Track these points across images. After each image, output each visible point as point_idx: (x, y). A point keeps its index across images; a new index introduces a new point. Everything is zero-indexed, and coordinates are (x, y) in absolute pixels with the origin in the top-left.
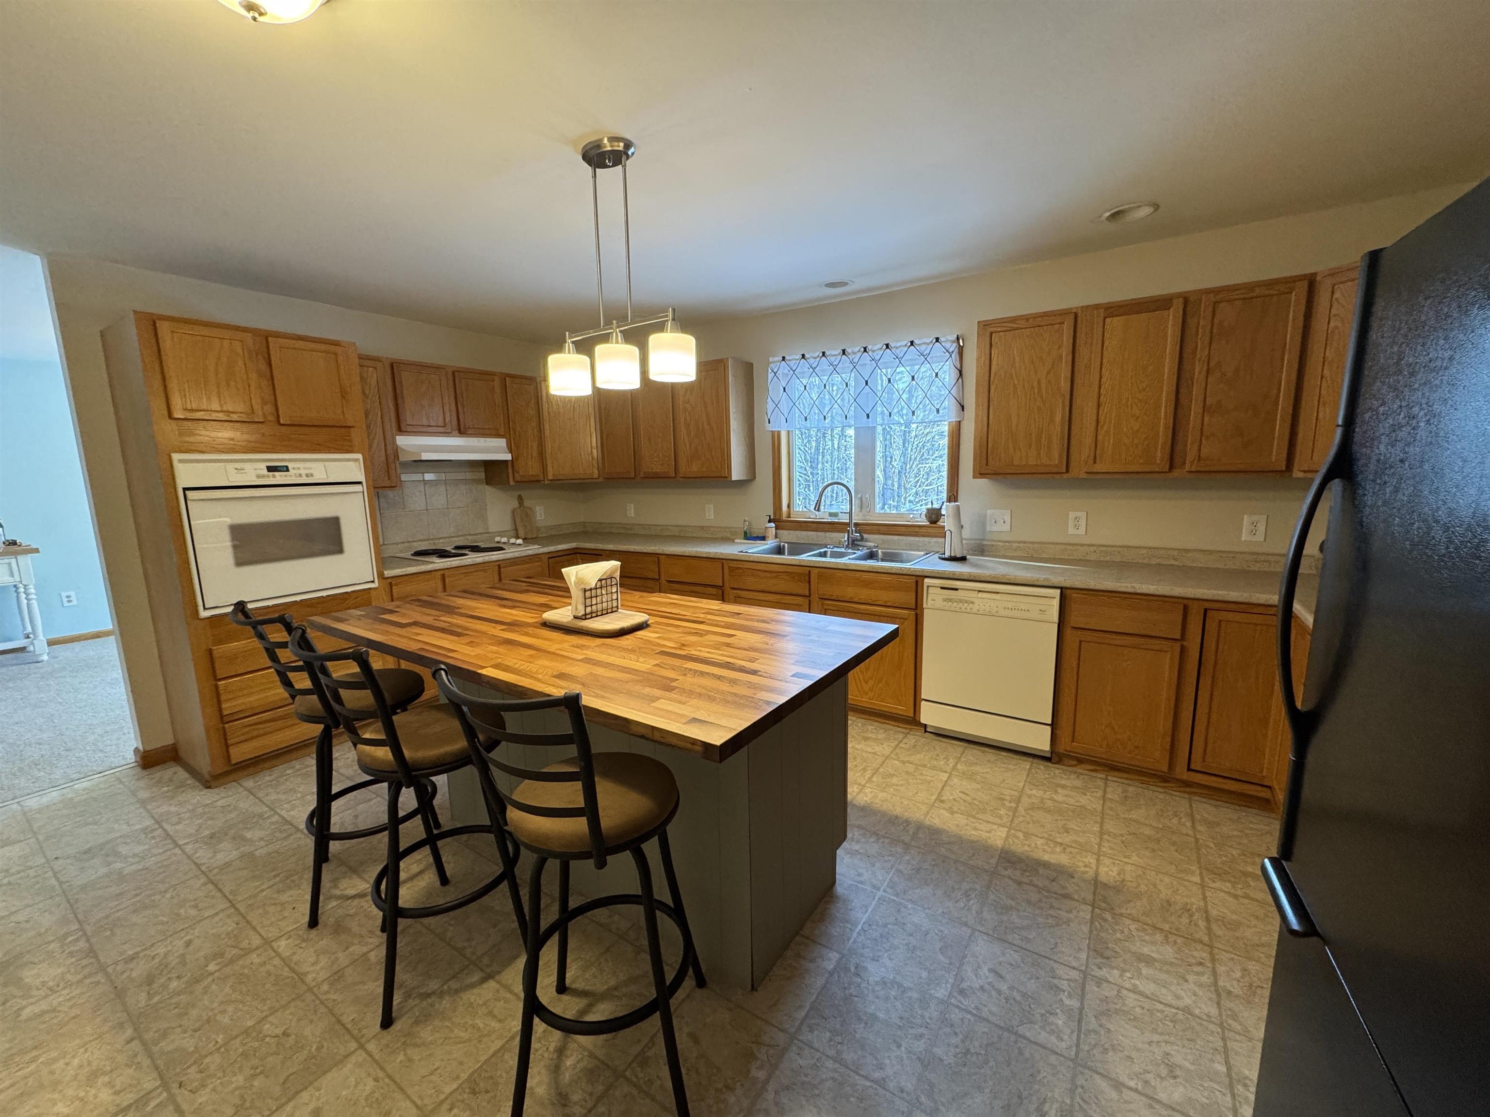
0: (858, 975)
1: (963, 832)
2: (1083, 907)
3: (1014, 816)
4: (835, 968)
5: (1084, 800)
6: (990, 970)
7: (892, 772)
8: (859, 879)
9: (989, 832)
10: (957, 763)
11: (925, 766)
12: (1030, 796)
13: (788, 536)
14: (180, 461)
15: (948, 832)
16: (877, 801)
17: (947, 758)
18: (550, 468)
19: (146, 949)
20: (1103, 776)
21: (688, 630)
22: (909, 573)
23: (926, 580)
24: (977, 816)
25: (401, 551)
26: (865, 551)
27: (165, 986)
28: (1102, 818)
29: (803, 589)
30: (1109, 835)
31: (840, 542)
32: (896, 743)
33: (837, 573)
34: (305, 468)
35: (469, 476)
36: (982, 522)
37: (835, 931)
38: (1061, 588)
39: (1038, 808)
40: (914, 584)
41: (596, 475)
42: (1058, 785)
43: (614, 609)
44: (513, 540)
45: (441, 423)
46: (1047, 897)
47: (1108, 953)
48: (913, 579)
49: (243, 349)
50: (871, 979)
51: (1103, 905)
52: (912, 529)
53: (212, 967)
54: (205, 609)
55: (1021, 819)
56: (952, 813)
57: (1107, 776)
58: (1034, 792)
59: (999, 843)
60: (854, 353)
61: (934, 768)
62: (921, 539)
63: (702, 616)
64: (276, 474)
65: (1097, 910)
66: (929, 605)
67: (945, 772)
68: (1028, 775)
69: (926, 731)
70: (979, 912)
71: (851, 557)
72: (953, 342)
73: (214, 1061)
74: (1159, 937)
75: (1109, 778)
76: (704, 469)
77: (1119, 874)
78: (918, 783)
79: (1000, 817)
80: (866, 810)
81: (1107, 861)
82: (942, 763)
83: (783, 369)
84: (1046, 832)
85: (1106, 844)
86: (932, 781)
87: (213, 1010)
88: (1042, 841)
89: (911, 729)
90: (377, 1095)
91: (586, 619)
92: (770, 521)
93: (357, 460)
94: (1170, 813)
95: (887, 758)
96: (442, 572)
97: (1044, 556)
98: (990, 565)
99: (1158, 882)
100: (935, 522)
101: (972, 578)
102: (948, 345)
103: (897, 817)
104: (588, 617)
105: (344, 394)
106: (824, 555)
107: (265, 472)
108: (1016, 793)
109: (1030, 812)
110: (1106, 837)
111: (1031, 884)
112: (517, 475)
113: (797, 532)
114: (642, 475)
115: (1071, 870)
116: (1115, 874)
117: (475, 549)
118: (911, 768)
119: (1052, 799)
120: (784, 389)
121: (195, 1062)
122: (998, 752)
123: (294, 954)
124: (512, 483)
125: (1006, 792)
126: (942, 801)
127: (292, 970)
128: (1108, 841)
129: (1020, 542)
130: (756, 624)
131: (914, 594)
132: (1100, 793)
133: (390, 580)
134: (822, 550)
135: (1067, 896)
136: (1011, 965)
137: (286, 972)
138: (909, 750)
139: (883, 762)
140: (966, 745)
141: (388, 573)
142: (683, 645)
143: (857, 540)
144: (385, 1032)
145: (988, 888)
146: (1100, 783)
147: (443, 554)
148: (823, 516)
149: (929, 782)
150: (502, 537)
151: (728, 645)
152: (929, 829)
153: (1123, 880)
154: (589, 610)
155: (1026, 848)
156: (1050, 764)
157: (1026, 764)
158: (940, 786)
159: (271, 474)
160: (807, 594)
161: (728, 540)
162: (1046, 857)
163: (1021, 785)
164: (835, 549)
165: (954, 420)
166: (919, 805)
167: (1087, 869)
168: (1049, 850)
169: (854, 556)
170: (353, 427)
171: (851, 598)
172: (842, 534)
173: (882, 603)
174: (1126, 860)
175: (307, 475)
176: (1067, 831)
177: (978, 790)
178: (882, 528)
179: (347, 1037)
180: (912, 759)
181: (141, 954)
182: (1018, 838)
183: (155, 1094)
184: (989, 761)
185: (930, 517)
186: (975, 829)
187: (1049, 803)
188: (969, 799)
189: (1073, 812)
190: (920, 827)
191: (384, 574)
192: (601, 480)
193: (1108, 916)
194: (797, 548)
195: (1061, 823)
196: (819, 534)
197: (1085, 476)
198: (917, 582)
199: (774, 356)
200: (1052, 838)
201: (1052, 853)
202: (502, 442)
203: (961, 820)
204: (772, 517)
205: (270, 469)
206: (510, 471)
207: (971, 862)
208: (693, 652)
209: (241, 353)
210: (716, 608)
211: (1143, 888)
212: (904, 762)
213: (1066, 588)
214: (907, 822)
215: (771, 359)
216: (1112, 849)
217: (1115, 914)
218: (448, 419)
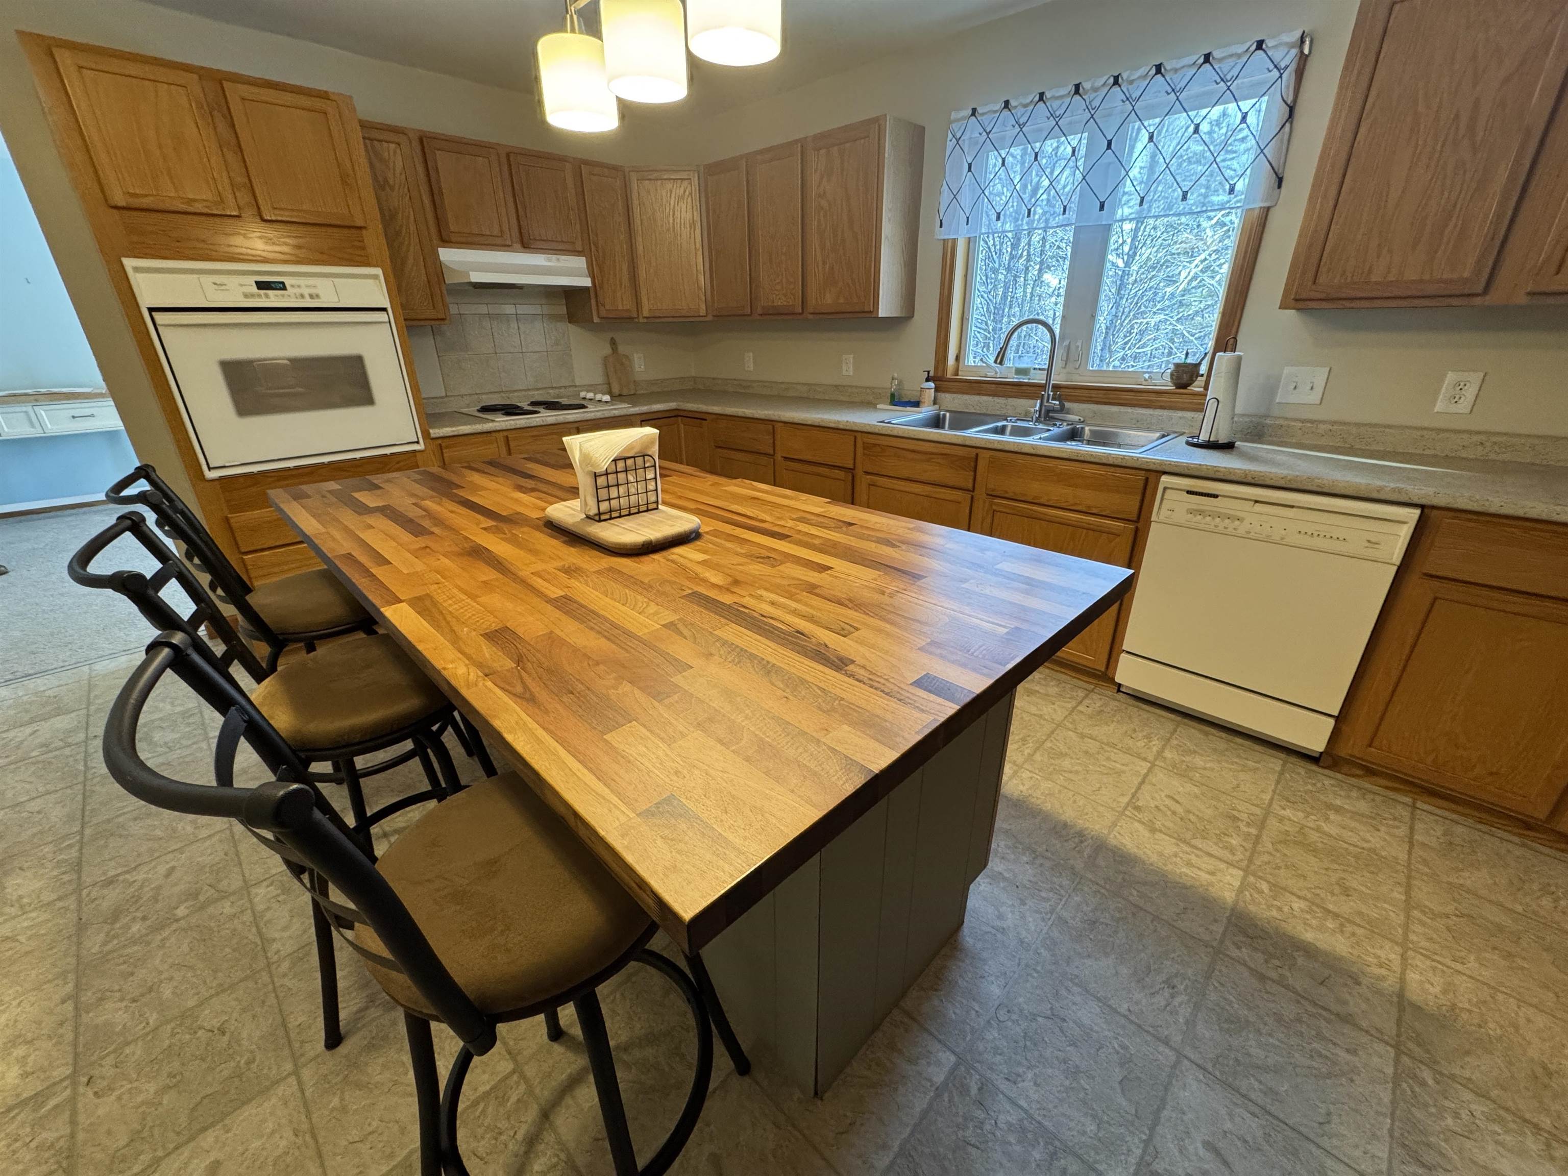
0: (980, 1104)
1: (1170, 867)
2: (1380, 1047)
3: (1254, 851)
4: (945, 1084)
5: (1375, 840)
6: (1209, 1146)
7: (1064, 750)
8: (998, 923)
9: (1212, 873)
10: (1164, 747)
11: (1114, 746)
12: (1281, 820)
13: (953, 401)
14: (137, 269)
15: (1144, 863)
16: (1038, 794)
17: (1148, 737)
18: (644, 301)
19: (127, 872)
20: (1408, 800)
21: (756, 551)
22: (1136, 465)
23: (1164, 478)
24: (1193, 842)
25: (468, 406)
26: (1065, 427)
27: (127, 927)
28: (1409, 877)
29: (963, 478)
30: (1424, 913)
31: (1027, 414)
32: (1074, 703)
33: (1020, 460)
34: (307, 286)
35: (546, 310)
36: (1270, 388)
37: (953, 1011)
38: (1422, 507)
39: (1295, 842)
40: (1141, 484)
41: (703, 312)
42: (1329, 806)
43: (650, 507)
44: (599, 397)
45: (496, 231)
46: (1312, 1015)
47: (1429, 1157)
48: (1142, 476)
49: (189, 100)
50: (1002, 1117)
51: (1417, 1051)
52: (1145, 397)
53: (181, 911)
54: (210, 469)
55: (1266, 858)
56: (1153, 830)
57: (1415, 800)
58: (1288, 813)
59: (1229, 896)
60: (1096, 90)
61: (1128, 751)
62: (1158, 412)
63: (790, 523)
64: (270, 292)
65: (1405, 1059)
66: (1162, 517)
67: (1145, 759)
68: (1278, 782)
69: (1119, 691)
70: (1190, 1023)
71: (1043, 436)
72: (1292, 46)
73: (136, 1051)
74: (1532, 1144)
75: (1419, 804)
76: (842, 301)
77: (1445, 992)
78: (1102, 773)
79: (1232, 851)
80: (1021, 806)
81: (1418, 961)
82: (1141, 744)
83: (973, 130)
84: (1308, 889)
85: (1418, 928)
86: (1123, 772)
87: (161, 973)
88: (1303, 905)
89: (1096, 685)
90: (289, 1159)
91: (600, 521)
92: (928, 380)
93: (376, 277)
94: (1535, 887)
95: (1058, 725)
96: (505, 434)
97: (1375, 447)
98: (1279, 458)
99: (1522, 1021)
100: (1185, 386)
101: (1249, 480)
102: (1277, 55)
103: (1065, 825)
104: (603, 517)
105: (345, 180)
106: (1001, 431)
107: (254, 289)
108: (1258, 811)
109: (1279, 846)
110: (1416, 913)
111: (1281, 982)
112: (602, 308)
113: (966, 397)
114: (759, 311)
115: (1354, 969)
116: (1436, 990)
117: (552, 406)
118: (1092, 746)
119: (1318, 829)
120: (970, 166)
121: (115, 1051)
122: (1230, 737)
123: (269, 909)
124: (596, 320)
125: (1242, 806)
126: (1138, 808)
127: (260, 932)
128: (1423, 924)
129: (1334, 423)
130: (872, 547)
131: (1138, 498)
132: (1403, 831)
133: (440, 441)
134: (1000, 424)
135: (1346, 1019)
136: (1246, 1141)
137: (252, 936)
138: (1091, 717)
139: (1052, 732)
140: (1179, 719)
141: (435, 432)
142: (736, 582)
143: (1054, 411)
144: (328, 1053)
145: (1208, 976)
146: (1405, 813)
147: (511, 410)
148: (1007, 373)
149: (1119, 773)
150: (588, 391)
151: (812, 589)
152: (1114, 853)
153: (1453, 1007)
154: (604, 506)
155: (1274, 913)
156: (1314, 768)
157: (1275, 762)
158: (1136, 781)
159: (262, 292)
160: (970, 486)
161: (869, 404)
162: (1309, 936)
163: (1267, 797)
164: (1020, 424)
165: (1258, 204)
166: (1101, 809)
167: (1384, 972)
168: (1314, 922)
169: (1046, 434)
170: (365, 228)
171: (1035, 497)
172: (1031, 402)
173: (1084, 509)
174: (1459, 967)
175: (311, 296)
176: (1347, 892)
177: (1196, 797)
178: (1094, 393)
179: (286, 1052)
180: (1095, 731)
181: (121, 878)
182: (1261, 892)
183: (58, 1088)
184: (1215, 750)
185: (1178, 378)
186: (1189, 864)
187: (1314, 836)
188: (1180, 810)
189: (1357, 857)
190: (1100, 846)
191: (429, 434)
192: (709, 318)
193: (1427, 1075)
194: (962, 420)
195: (1334, 877)
196: (997, 400)
197: (1522, 300)
198: (1147, 480)
199: (958, 110)
200: (1318, 901)
201: (1321, 928)
202: (580, 262)
203: (1168, 846)
204: (932, 374)
205: (261, 285)
206: (593, 302)
207: (1179, 924)
208: (747, 601)
209: (188, 106)
210: (818, 510)
211: (1493, 1029)
212: (1082, 736)
213: (1433, 507)
214: (1081, 835)
215: (954, 115)
216: (1430, 939)
217: (1441, 1074)
218: (505, 227)
